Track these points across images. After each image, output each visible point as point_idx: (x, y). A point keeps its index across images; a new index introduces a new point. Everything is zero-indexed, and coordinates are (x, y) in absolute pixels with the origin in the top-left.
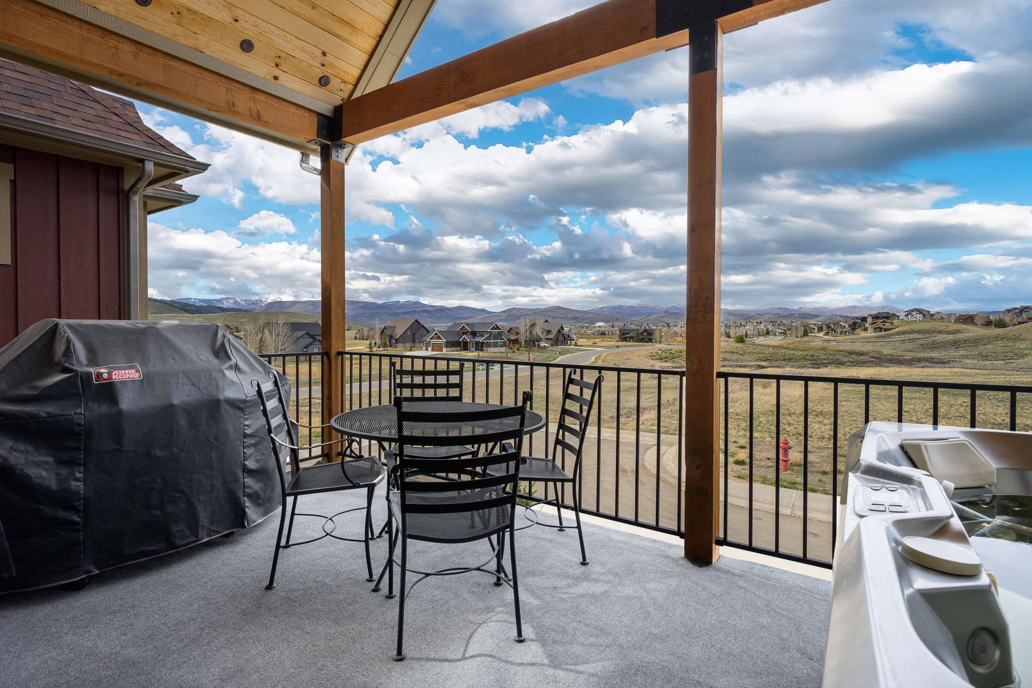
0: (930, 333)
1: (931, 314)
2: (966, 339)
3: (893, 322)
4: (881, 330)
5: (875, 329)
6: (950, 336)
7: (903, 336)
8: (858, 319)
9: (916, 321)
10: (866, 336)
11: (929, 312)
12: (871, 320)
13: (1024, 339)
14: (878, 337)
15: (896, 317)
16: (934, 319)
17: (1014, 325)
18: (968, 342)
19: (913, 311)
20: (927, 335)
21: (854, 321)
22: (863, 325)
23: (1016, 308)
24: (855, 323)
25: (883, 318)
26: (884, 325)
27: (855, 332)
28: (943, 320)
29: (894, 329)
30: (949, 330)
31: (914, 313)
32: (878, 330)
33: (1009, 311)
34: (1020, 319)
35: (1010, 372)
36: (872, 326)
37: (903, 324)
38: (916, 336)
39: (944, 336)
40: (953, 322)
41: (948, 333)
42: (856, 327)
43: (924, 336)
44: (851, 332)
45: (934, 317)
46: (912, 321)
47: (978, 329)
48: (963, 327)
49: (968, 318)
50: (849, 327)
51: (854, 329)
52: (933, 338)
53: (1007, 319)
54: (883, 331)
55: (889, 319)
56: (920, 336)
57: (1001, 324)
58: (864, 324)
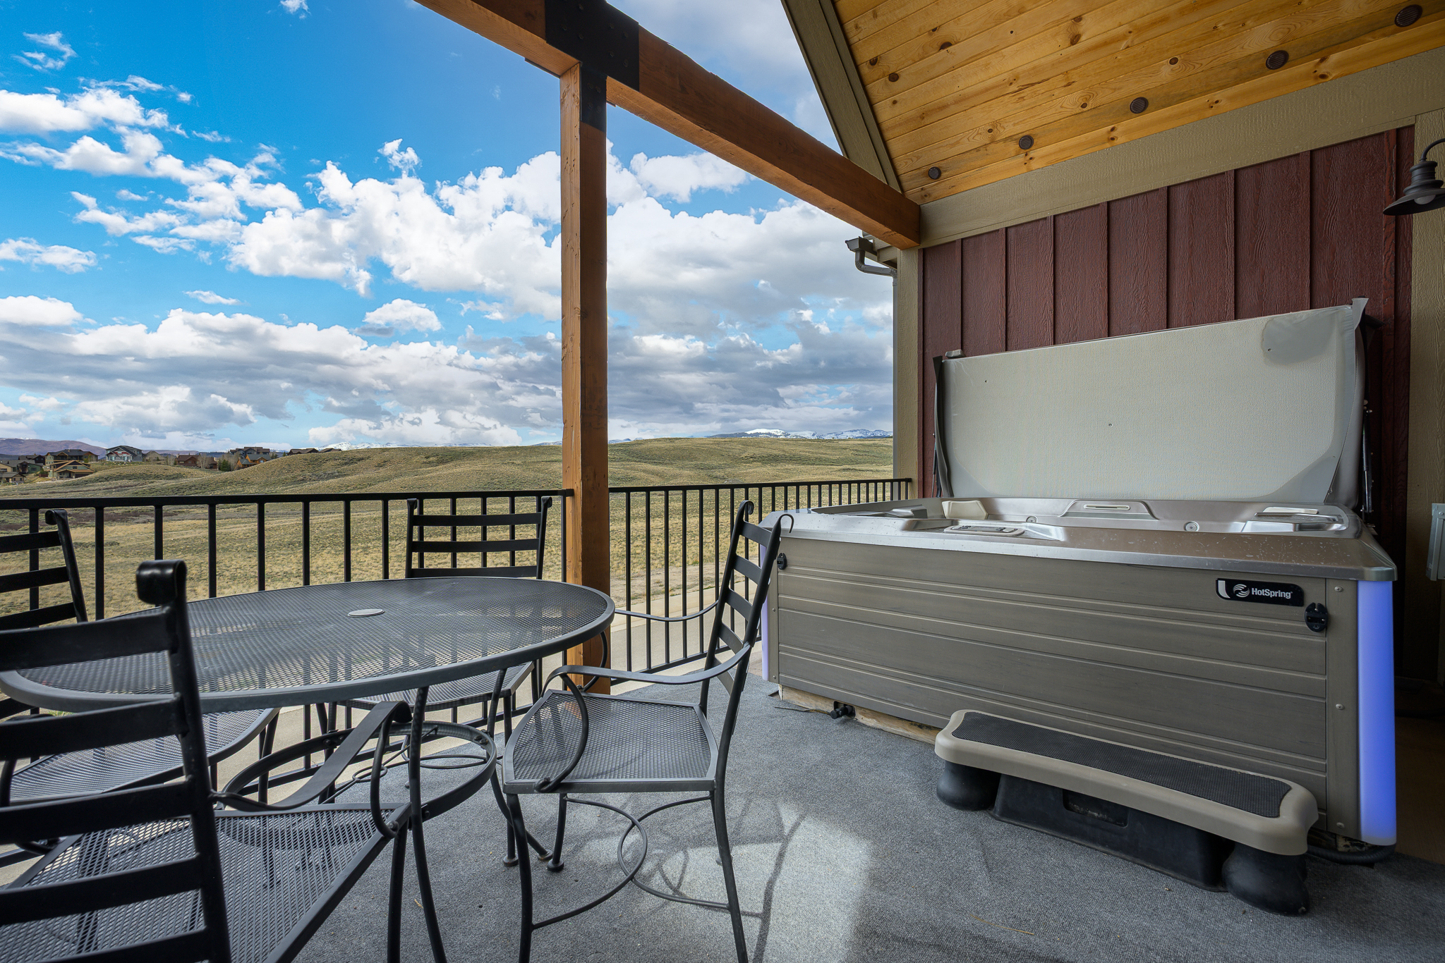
0: (144, 479)
1: (143, 454)
2: (191, 484)
3: (89, 463)
4: (70, 475)
5: (60, 473)
6: (171, 481)
7: (108, 483)
8: (30, 459)
9: (123, 463)
10: (47, 484)
11: (140, 451)
12: (53, 461)
13: (252, 484)
14: (67, 485)
15: (94, 457)
16: (147, 460)
17: (239, 468)
18: (193, 488)
19: (118, 448)
20: (141, 481)
21: (21, 461)
22: (38, 468)
23: (240, 450)
24: (24, 466)
25: (72, 458)
26: (76, 468)
27: (25, 479)
28: (159, 462)
29: (92, 473)
30: (168, 474)
31: (119, 452)
32: (65, 475)
33: (233, 452)
34: (245, 462)
35: (246, 520)
36: (55, 470)
37: (104, 466)
38: (125, 482)
39: (163, 481)
40: (172, 464)
41: (168, 477)
42: (27, 471)
43: (137, 483)
44: (18, 478)
45: (148, 458)
46: (118, 463)
47: (202, 472)
48: (185, 470)
49: (189, 459)
50: (14, 471)
51: (23, 474)
52: (150, 485)
53: (232, 461)
54: (74, 477)
55: (82, 460)
56: (131, 482)
57: (226, 467)
58: (41, 467)
